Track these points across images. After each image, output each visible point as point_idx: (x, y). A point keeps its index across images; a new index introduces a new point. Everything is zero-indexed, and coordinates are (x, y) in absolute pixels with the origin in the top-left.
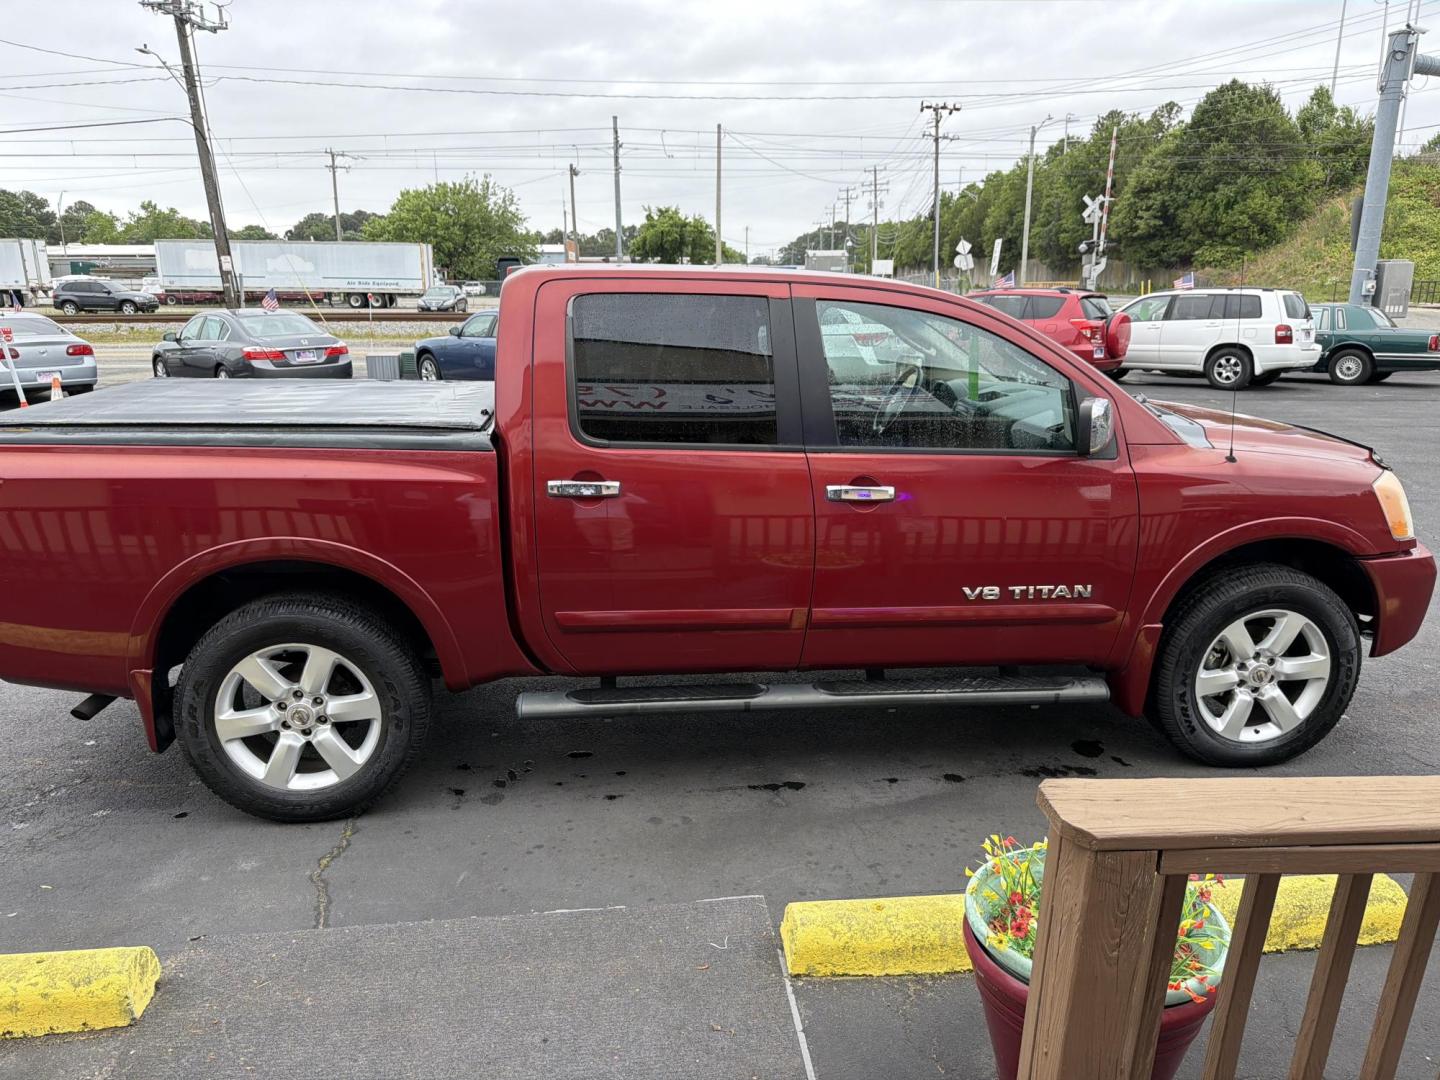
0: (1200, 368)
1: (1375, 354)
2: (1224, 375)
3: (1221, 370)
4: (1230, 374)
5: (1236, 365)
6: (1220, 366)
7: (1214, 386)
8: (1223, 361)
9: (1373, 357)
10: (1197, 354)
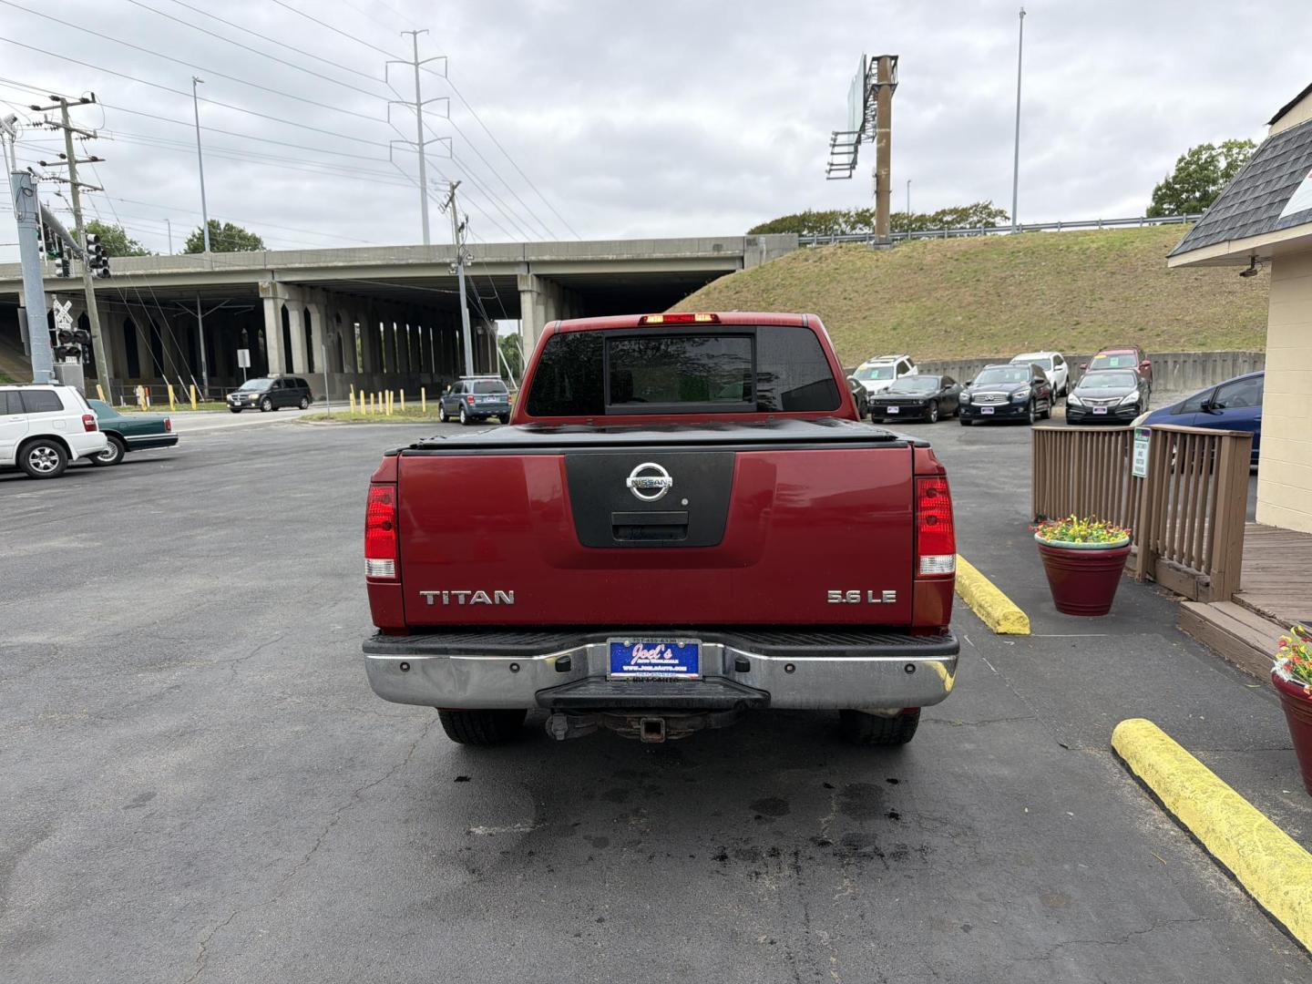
0: (13, 461)
1: (126, 438)
2: (42, 465)
3: (36, 461)
4: (49, 464)
5: (51, 454)
6: (34, 456)
7: (34, 477)
8: (37, 452)
9: (124, 440)
10: (8, 448)
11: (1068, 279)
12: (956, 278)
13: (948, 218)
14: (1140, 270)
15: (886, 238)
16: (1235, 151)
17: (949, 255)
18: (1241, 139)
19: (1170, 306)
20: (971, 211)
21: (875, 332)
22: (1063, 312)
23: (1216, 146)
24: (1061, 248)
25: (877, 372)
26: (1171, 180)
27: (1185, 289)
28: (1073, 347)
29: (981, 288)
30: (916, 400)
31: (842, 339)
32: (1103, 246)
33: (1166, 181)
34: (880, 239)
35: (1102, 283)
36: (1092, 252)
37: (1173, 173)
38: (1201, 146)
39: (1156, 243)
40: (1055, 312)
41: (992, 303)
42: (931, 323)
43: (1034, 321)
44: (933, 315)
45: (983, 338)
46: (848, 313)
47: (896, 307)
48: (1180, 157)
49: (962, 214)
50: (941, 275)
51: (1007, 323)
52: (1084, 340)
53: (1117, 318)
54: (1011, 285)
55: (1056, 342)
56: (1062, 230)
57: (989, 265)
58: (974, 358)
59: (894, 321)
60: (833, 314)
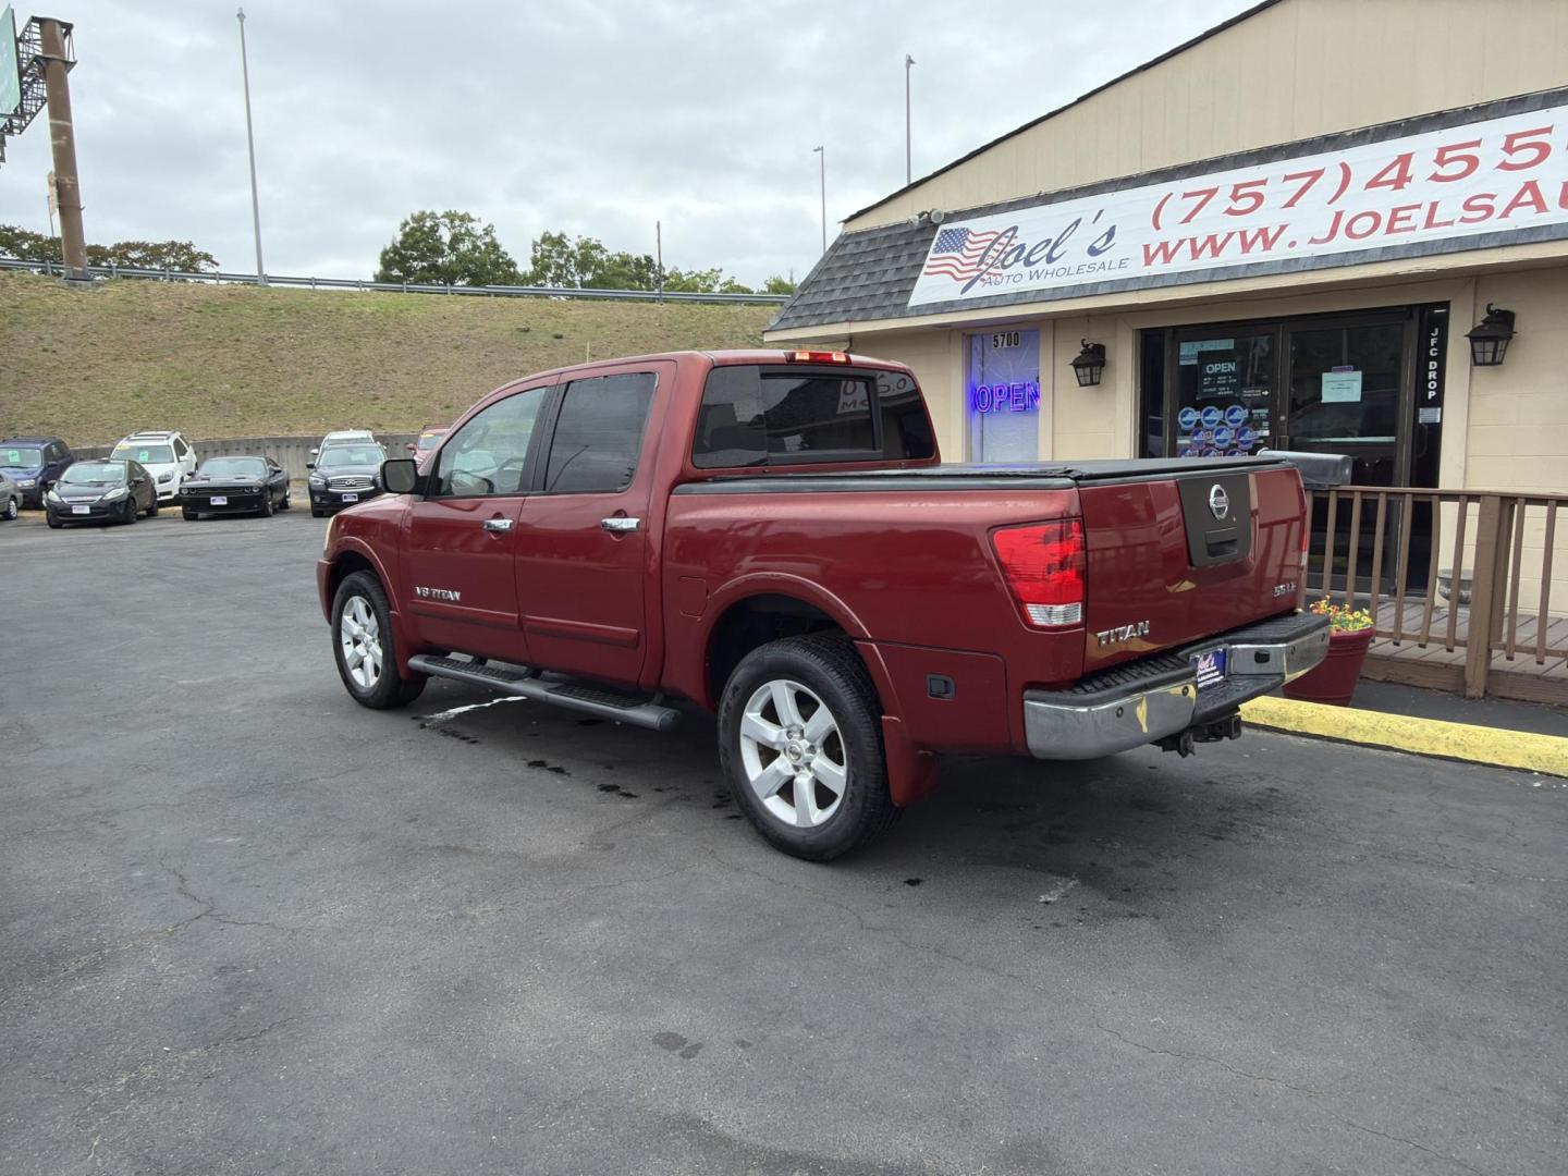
11: (350, 346)
12: (206, 334)
13: (134, 255)
14: (426, 342)
15: (83, 272)
16: (457, 223)
17: (185, 304)
18: (461, 212)
19: (469, 382)
20: (165, 250)
21: (108, 398)
22: (356, 384)
23: (439, 216)
24: (329, 309)
25: (146, 452)
26: (398, 245)
27: (479, 365)
28: (380, 426)
29: (244, 350)
30: (247, 488)
31: (58, 407)
32: (377, 311)
33: (393, 244)
34: (74, 272)
35: (389, 353)
36: (367, 317)
37: (399, 237)
38: (423, 213)
39: (434, 313)
40: (346, 384)
41: (265, 370)
42: (191, 390)
43: (324, 393)
44: (189, 380)
45: (265, 412)
46: (57, 371)
47: (130, 368)
48: (403, 221)
49: (154, 252)
50: (184, 329)
51: (291, 394)
52: (389, 417)
53: (418, 393)
54: (282, 349)
55: (358, 420)
56: (318, 287)
57: (246, 322)
58: (263, 437)
59: (133, 386)
60: (31, 371)
